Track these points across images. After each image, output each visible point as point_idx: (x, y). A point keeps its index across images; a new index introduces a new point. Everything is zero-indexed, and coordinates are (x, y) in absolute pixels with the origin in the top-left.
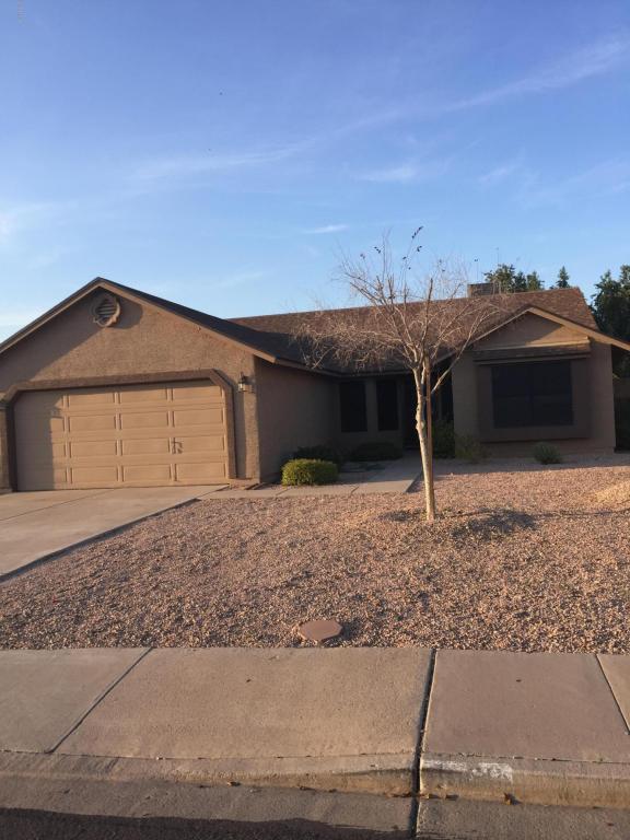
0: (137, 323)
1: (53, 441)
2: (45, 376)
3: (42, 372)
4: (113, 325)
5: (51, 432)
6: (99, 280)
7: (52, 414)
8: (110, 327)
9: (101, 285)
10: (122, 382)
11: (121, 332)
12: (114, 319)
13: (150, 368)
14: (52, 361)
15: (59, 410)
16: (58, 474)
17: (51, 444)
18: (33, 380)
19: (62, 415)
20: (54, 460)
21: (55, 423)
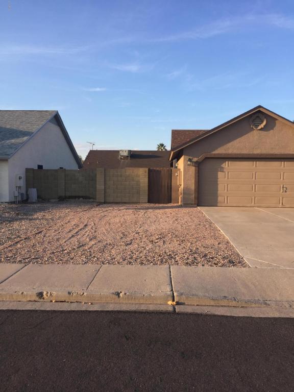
0: (272, 129)
1: (219, 183)
2: (220, 151)
3: (219, 149)
4: (261, 129)
5: (218, 178)
6: (260, 107)
7: (219, 170)
8: (260, 130)
9: (261, 109)
10: (262, 157)
11: (263, 133)
12: (262, 126)
13: (277, 151)
14: (226, 144)
15: (223, 168)
16: (220, 199)
17: (218, 184)
18: (213, 153)
19: (225, 170)
20: (219, 192)
21: (220, 174)
